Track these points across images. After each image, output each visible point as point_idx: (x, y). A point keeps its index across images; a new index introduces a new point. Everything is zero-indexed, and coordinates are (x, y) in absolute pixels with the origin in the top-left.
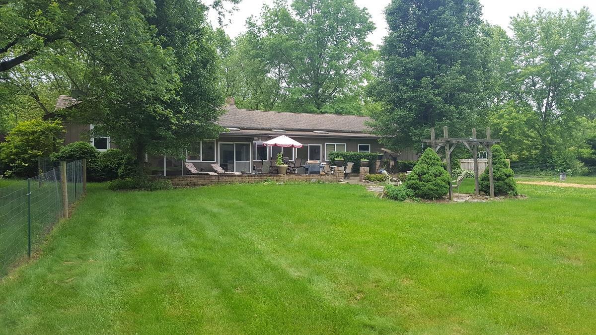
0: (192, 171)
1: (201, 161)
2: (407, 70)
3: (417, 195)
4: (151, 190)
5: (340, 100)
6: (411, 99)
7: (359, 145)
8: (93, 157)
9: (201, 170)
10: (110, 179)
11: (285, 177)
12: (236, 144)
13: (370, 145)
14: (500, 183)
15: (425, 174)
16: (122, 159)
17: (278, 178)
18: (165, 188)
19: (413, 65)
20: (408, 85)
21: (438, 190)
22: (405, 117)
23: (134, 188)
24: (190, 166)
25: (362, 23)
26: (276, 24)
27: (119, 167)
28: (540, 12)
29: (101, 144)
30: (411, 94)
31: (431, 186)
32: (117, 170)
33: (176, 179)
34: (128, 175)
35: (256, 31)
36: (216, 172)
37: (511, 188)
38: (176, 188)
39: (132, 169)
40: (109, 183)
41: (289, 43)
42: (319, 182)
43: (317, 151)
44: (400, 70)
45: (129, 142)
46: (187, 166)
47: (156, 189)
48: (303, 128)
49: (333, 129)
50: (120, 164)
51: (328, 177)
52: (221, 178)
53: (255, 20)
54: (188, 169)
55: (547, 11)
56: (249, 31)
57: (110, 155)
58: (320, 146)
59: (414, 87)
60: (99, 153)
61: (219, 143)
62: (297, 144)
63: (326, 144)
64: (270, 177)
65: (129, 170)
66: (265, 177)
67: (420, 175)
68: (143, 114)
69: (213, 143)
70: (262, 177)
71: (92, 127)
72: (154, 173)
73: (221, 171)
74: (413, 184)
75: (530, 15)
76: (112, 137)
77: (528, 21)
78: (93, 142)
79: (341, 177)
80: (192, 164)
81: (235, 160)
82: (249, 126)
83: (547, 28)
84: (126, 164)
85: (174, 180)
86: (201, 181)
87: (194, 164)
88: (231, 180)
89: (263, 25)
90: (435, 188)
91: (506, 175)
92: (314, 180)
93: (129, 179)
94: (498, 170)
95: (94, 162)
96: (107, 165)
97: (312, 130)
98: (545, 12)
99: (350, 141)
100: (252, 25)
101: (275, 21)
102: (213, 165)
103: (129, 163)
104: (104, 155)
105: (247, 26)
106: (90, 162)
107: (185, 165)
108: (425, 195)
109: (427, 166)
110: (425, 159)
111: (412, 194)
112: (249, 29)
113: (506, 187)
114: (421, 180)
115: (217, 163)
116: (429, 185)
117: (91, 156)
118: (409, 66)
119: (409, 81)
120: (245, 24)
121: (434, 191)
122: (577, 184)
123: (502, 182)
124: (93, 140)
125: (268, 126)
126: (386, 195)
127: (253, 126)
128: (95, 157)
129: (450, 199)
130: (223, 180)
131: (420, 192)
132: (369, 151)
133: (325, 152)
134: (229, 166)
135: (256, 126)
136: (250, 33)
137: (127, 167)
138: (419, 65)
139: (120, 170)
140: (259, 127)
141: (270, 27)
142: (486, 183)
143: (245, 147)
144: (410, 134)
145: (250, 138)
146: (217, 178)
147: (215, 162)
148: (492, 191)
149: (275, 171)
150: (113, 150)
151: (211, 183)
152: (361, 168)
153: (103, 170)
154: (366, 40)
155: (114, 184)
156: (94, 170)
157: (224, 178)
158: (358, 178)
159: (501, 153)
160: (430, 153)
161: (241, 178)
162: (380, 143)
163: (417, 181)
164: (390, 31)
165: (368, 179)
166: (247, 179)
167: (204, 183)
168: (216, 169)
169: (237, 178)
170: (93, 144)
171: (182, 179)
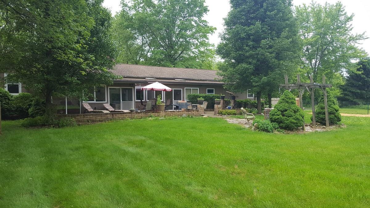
0: (88, 110)
1: (95, 102)
2: (249, 35)
3: (281, 128)
4: (59, 127)
5: (187, 59)
6: (251, 56)
7: (207, 89)
8: (7, 100)
9: (95, 109)
10: (23, 118)
11: (163, 113)
12: (122, 88)
13: (214, 89)
14: (332, 116)
15: (286, 110)
16: (32, 101)
17: (158, 114)
18: (70, 125)
19: (253, 32)
20: (249, 46)
21: (297, 123)
22: (247, 69)
23: (43, 125)
24: (87, 105)
25: (200, 7)
26: (141, 5)
27: (30, 107)
28: (313, 4)
29: (13, 89)
30: (251, 52)
31: (292, 120)
32: (28, 109)
33: (78, 117)
34: (37, 113)
35: (128, 10)
36: (107, 110)
37: (339, 120)
38: (79, 125)
39: (40, 109)
40: (21, 121)
41: (152, 18)
42: (189, 116)
43: (178, 94)
44: (243, 35)
45: (40, 86)
46: (84, 106)
47: (63, 126)
48: (167, 77)
49: (188, 78)
50: (30, 105)
51: (193, 112)
52: (115, 115)
53: (128, 2)
54: (85, 108)
55: (317, 3)
56: (123, 9)
57: (22, 98)
58: (181, 90)
59: (254, 48)
60: (12, 97)
61: (109, 87)
62: (168, 89)
63: (185, 88)
64: (153, 114)
65: (38, 110)
66: (149, 114)
67: (282, 112)
68: (52, 63)
69: (104, 88)
70: (147, 114)
71: (5, 75)
72: (59, 111)
73: (112, 109)
74: (278, 118)
75: (307, 6)
76: (24, 83)
77: (305, 9)
78: (7, 88)
79: (202, 112)
80: (88, 104)
81: (121, 101)
82: (128, 75)
83: (317, 14)
84: (35, 105)
85: (77, 117)
86: (99, 118)
87: (89, 104)
88: (123, 117)
89: (133, 6)
90: (295, 121)
91: (336, 110)
92: (184, 115)
93: (38, 117)
94: (330, 106)
95: (8, 104)
96: (20, 106)
97: (174, 79)
98: (316, 4)
99: (202, 86)
100: (125, 5)
101: (141, 3)
102: (105, 105)
103: (37, 104)
104: (17, 98)
105: (122, 5)
106: (5, 104)
107: (82, 105)
108: (288, 127)
109: (287, 104)
110: (285, 99)
111: (277, 126)
112: (123, 8)
113: (336, 119)
114: (283, 115)
115: (107, 103)
116: (291, 119)
117: (5, 99)
118: (250, 32)
119: (251, 43)
120: (120, 4)
121: (295, 124)
122: (346, 114)
123: (333, 115)
124: (6, 85)
125: (142, 76)
126: (257, 128)
127: (131, 75)
128: (9, 99)
129: (303, 129)
130: (116, 117)
131: (284, 125)
132: (214, 93)
133: (185, 94)
134: (117, 105)
135: (133, 76)
136: (124, 11)
137: (36, 107)
138: (257, 32)
139: (30, 110)
140: (135, 76)
141: (138, 7)
142: (321, 116)
143: (127, 90)
144: (251, 80)
145: (133, 84)
146: (111, 115)
147: (106, 102)
148: (327, 123)
149: (155, 109)
150: (24, 94)
151: (107, 119)
152: (216, 106)
153: (16, 110)
154: (203, 19)
155: (26, 122)
156: (8, 110)
157: (117, 115)
158: (213, 112)
159: (330, 94)
160: (289, 94)
161: (130, 114)
162: (224, 88)
163: (281, 116)
164: (232, 9)
165: (221, 113)
166: (136, 115)
167: (102, 119)
168: (107, 108)
169: (127, 115)
170: (6, 89)
171: (83, 117)
